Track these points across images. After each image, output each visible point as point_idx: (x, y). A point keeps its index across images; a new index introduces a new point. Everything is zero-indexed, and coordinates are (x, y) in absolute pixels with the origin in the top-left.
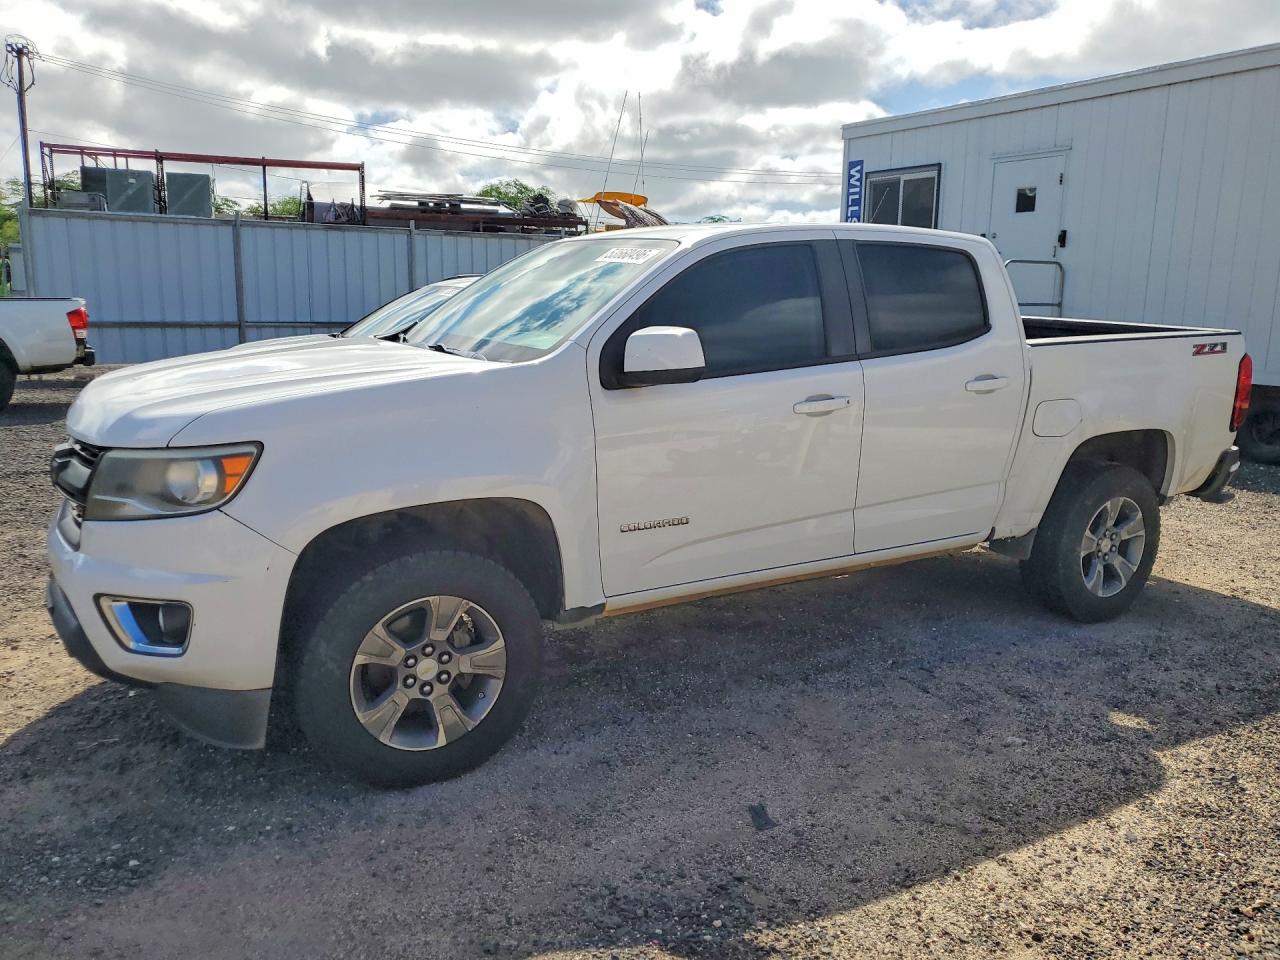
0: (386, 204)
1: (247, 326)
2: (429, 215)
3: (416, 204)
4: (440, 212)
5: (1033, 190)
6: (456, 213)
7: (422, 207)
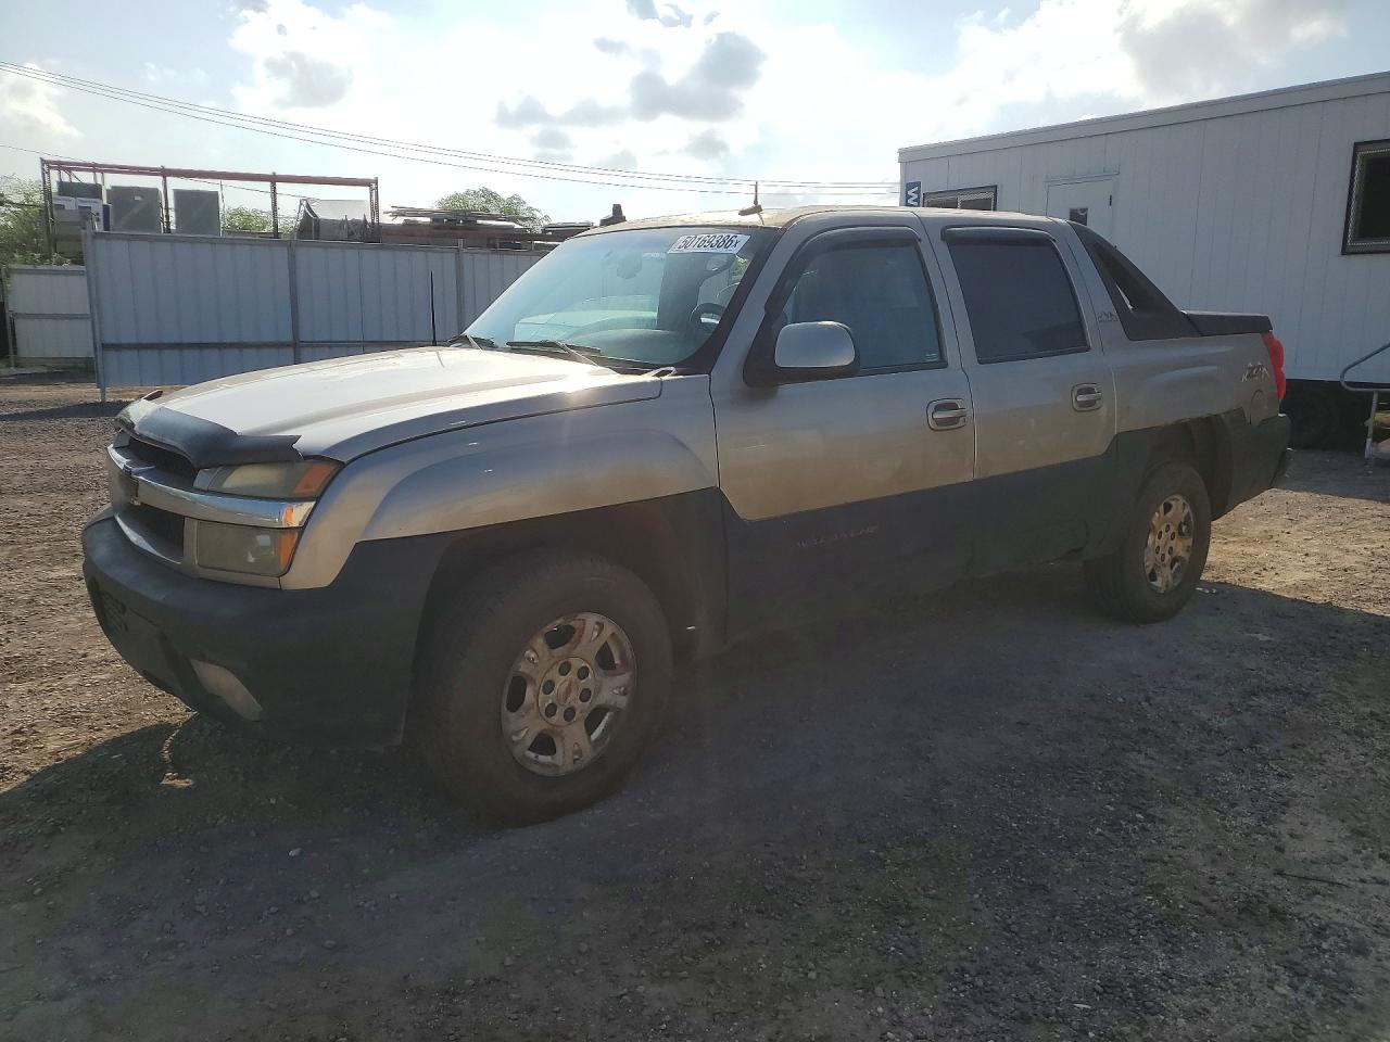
0: (400, 221)
1: (303, 346)
2: (445, 231)
3: (428, 220)
4: (456, 229)
5: (1085, 210)
6: (470, 229)
7: (436, 224)
